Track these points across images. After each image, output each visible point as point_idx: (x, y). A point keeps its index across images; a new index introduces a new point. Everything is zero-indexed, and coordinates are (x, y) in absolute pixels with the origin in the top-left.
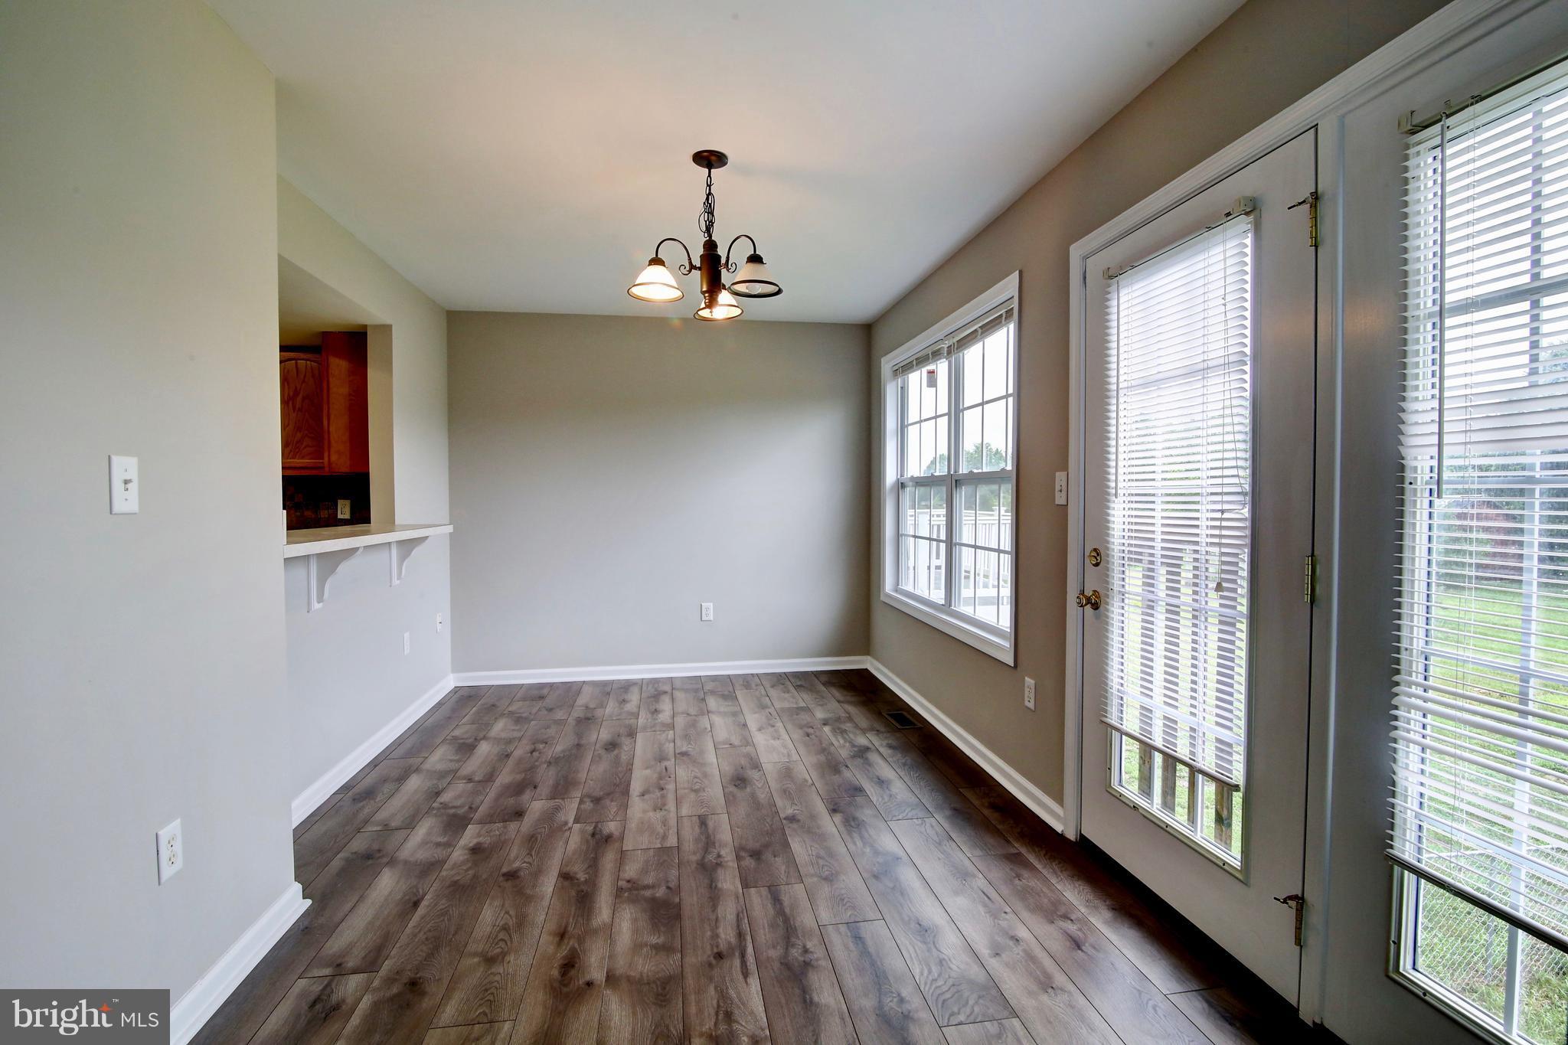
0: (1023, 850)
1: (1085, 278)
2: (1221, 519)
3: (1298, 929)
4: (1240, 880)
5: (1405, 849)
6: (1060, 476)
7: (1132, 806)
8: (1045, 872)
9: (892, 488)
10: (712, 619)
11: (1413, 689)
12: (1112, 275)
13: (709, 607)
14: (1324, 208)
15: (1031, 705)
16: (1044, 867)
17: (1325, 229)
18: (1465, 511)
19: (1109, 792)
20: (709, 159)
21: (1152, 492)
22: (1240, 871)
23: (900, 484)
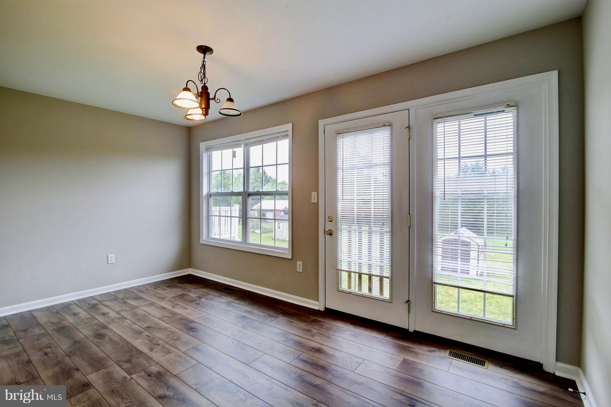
0: (314, 318)
1: (324, 132)
2: (383, 206)
3: (409, 308)
4: (390, 302)
5: (437, 280)
6: (314, 194)
7: (349, 293)
8: (326, 321)
9: (206, 196)
10: (114, 262)
11: (438, 243)
12: (339, 133)
13: (112, 257)
14: (412, 130)
15: (301, 271)
16: (325, 320)
17: (412, 135)
18: (449, 203)
19: (339, 291)
20: (204, 50)
21: (354, 199)
22: (389, 300)
23: (209, 195)
